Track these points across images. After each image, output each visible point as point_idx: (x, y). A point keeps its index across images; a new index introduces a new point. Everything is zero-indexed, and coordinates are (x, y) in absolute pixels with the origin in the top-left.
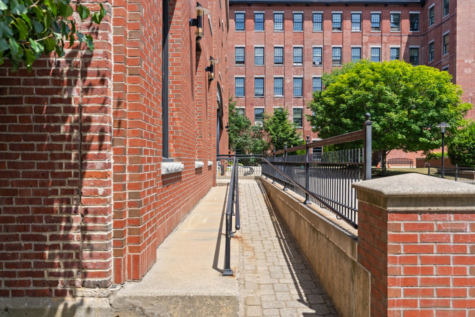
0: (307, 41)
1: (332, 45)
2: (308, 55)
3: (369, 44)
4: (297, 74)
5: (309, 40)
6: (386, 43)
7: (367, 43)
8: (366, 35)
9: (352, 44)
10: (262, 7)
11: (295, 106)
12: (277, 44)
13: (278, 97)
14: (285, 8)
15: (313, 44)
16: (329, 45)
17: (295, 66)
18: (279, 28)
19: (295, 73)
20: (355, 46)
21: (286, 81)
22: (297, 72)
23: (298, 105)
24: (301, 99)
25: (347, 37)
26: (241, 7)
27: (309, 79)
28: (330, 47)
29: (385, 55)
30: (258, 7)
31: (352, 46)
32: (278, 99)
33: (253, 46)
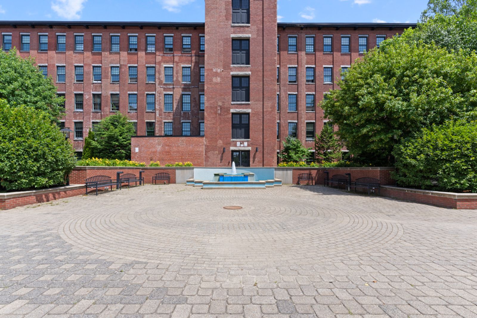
0: (105, 60)
1: (128, 64)
2: (105, 73)
3: (162, 64)
4: (96, 91)
5: (106, 59)
6: (177, 63)
7: (160, 63)
8: (159, 55)
9: (146, 63)
10: (63, 30)
11: (93, 119)
12: (77, 63)
13: (78, 112)
14: (84, 30)
15: (111, 63)
16: (125, 64)
17: (94, 83)
18: (81, 49)
19: (94, 89)
20: (149, 65)
21: (85, 96)
22: (96, 88)
23: (97, 119)
24: (99, 114)
25: (142, 57)
26: (44, 29)
27: (106, 95)
28: (126, 66)
29: (177, 74)
30: (60, 29)
31: (147, 65)
32: (77, 114)
33: (54, 65)
